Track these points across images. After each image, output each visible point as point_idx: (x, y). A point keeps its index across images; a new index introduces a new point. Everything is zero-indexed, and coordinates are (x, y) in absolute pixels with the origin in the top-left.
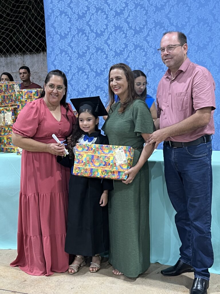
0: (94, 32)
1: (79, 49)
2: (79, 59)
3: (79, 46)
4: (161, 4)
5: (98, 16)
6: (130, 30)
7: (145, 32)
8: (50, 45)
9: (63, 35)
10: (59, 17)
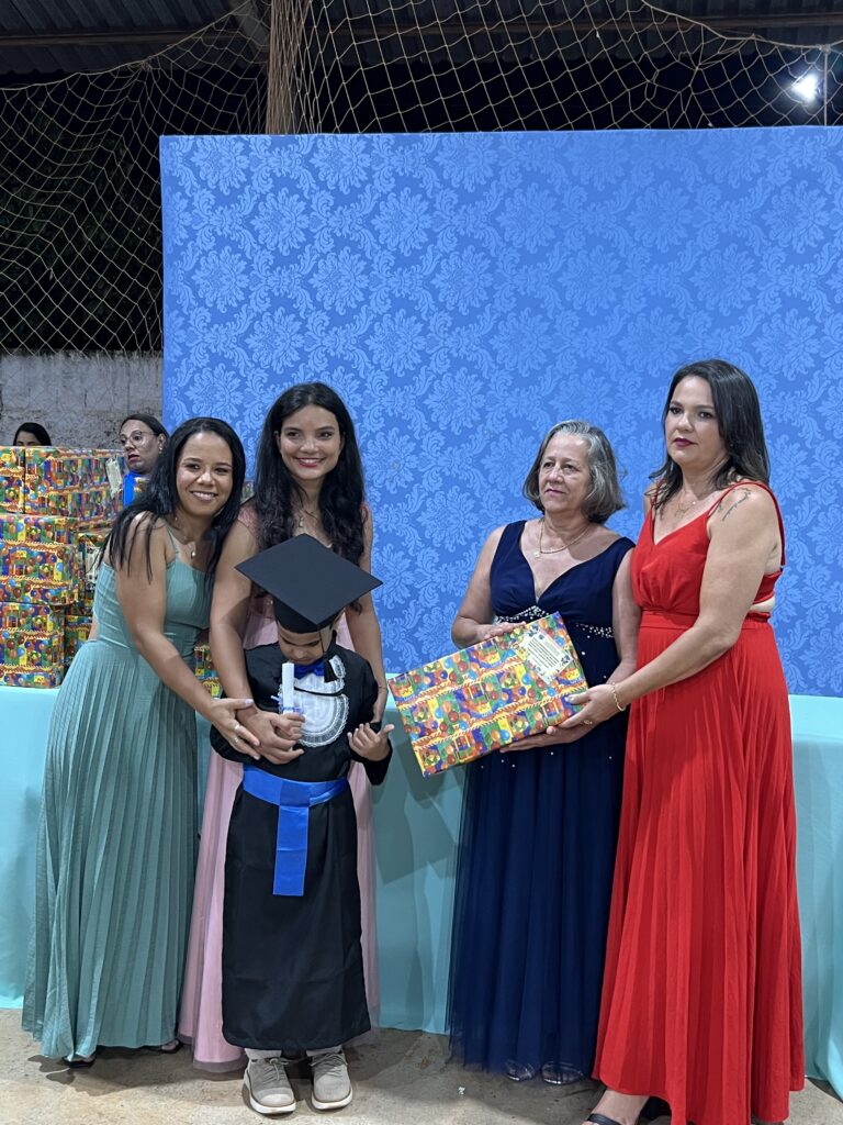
0: (324, 310)
1: (274, 358)
2: (272, 386)
3: (272, 348)
4: (537, 246)
5: (340, 263)
6: (439, 311)
7: (487, 321)
8: (178, 337)
9: (221, 307)
10: (212, 256)
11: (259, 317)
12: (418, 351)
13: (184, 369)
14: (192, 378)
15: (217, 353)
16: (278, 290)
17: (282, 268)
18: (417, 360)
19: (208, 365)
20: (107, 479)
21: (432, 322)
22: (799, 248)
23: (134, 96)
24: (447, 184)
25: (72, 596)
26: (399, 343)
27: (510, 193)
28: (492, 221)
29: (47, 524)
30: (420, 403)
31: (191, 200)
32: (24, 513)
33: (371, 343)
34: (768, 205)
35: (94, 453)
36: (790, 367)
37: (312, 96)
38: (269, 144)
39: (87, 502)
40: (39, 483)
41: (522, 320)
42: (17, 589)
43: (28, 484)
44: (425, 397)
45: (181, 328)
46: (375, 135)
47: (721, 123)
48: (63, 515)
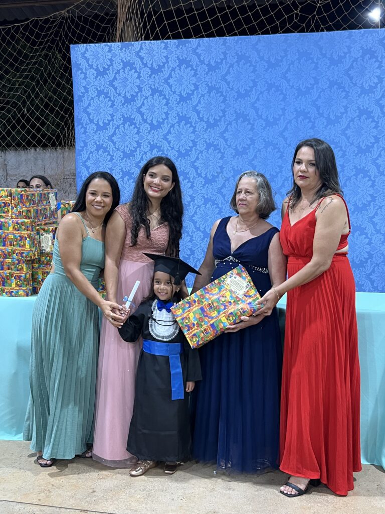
0: (148, 123)
1: (125, 145)
2: (125, 159)
3: (125, 142)
4: (245, 90)
5: (154, 101)
6: (200, 121)
7: (222, 125)
8: (82, 138)
9: (101, 124)
10: (96, 100)
11: (118, 127)
12: (191, 140)
13: (85, 152)
14: (89, 156)
15: (100, 144)
16: (126, 114)
17: (128, 104)
18: (191, 145)
19: (96, 150)
20: (49, 202)
21: (197, 127)
22: (366, 87)
23: (60, 28)
24: (202, 62)
25: (35, 255)
26: (182, 137)
27: (232, 66)
28: (224, 78)
29: (22, 223)
30: (193, 165)
31: (86, 74)
32: (12, 218)
33: (170, 137)
34: (352, 67)
35: (43, 190)
36: (363, 142)
37: (139, 24)
38: (120, 47)
39: (41, 213)
40: (18, 204)
41: (239, 125)
42: (10, 252)
43: (13, 205)
44: (195, 161)
45: (83, 133)
46: (169, 41)
47: (329, 29)
48: (29, 219)
